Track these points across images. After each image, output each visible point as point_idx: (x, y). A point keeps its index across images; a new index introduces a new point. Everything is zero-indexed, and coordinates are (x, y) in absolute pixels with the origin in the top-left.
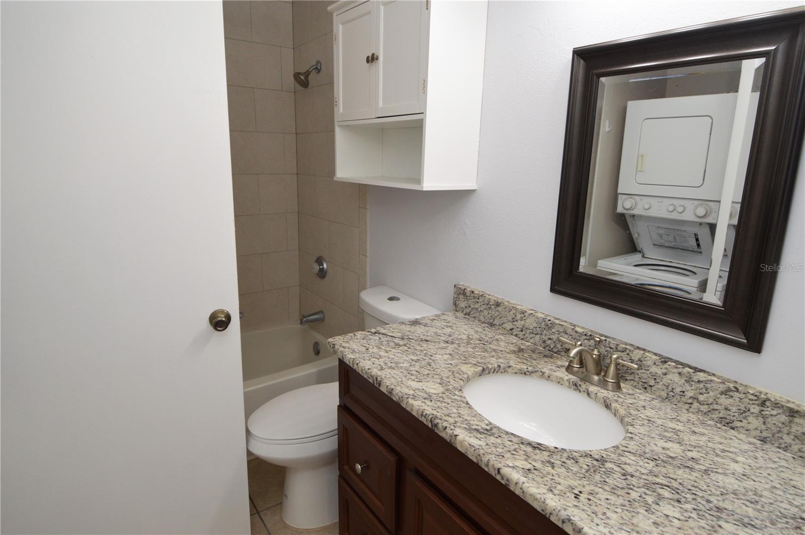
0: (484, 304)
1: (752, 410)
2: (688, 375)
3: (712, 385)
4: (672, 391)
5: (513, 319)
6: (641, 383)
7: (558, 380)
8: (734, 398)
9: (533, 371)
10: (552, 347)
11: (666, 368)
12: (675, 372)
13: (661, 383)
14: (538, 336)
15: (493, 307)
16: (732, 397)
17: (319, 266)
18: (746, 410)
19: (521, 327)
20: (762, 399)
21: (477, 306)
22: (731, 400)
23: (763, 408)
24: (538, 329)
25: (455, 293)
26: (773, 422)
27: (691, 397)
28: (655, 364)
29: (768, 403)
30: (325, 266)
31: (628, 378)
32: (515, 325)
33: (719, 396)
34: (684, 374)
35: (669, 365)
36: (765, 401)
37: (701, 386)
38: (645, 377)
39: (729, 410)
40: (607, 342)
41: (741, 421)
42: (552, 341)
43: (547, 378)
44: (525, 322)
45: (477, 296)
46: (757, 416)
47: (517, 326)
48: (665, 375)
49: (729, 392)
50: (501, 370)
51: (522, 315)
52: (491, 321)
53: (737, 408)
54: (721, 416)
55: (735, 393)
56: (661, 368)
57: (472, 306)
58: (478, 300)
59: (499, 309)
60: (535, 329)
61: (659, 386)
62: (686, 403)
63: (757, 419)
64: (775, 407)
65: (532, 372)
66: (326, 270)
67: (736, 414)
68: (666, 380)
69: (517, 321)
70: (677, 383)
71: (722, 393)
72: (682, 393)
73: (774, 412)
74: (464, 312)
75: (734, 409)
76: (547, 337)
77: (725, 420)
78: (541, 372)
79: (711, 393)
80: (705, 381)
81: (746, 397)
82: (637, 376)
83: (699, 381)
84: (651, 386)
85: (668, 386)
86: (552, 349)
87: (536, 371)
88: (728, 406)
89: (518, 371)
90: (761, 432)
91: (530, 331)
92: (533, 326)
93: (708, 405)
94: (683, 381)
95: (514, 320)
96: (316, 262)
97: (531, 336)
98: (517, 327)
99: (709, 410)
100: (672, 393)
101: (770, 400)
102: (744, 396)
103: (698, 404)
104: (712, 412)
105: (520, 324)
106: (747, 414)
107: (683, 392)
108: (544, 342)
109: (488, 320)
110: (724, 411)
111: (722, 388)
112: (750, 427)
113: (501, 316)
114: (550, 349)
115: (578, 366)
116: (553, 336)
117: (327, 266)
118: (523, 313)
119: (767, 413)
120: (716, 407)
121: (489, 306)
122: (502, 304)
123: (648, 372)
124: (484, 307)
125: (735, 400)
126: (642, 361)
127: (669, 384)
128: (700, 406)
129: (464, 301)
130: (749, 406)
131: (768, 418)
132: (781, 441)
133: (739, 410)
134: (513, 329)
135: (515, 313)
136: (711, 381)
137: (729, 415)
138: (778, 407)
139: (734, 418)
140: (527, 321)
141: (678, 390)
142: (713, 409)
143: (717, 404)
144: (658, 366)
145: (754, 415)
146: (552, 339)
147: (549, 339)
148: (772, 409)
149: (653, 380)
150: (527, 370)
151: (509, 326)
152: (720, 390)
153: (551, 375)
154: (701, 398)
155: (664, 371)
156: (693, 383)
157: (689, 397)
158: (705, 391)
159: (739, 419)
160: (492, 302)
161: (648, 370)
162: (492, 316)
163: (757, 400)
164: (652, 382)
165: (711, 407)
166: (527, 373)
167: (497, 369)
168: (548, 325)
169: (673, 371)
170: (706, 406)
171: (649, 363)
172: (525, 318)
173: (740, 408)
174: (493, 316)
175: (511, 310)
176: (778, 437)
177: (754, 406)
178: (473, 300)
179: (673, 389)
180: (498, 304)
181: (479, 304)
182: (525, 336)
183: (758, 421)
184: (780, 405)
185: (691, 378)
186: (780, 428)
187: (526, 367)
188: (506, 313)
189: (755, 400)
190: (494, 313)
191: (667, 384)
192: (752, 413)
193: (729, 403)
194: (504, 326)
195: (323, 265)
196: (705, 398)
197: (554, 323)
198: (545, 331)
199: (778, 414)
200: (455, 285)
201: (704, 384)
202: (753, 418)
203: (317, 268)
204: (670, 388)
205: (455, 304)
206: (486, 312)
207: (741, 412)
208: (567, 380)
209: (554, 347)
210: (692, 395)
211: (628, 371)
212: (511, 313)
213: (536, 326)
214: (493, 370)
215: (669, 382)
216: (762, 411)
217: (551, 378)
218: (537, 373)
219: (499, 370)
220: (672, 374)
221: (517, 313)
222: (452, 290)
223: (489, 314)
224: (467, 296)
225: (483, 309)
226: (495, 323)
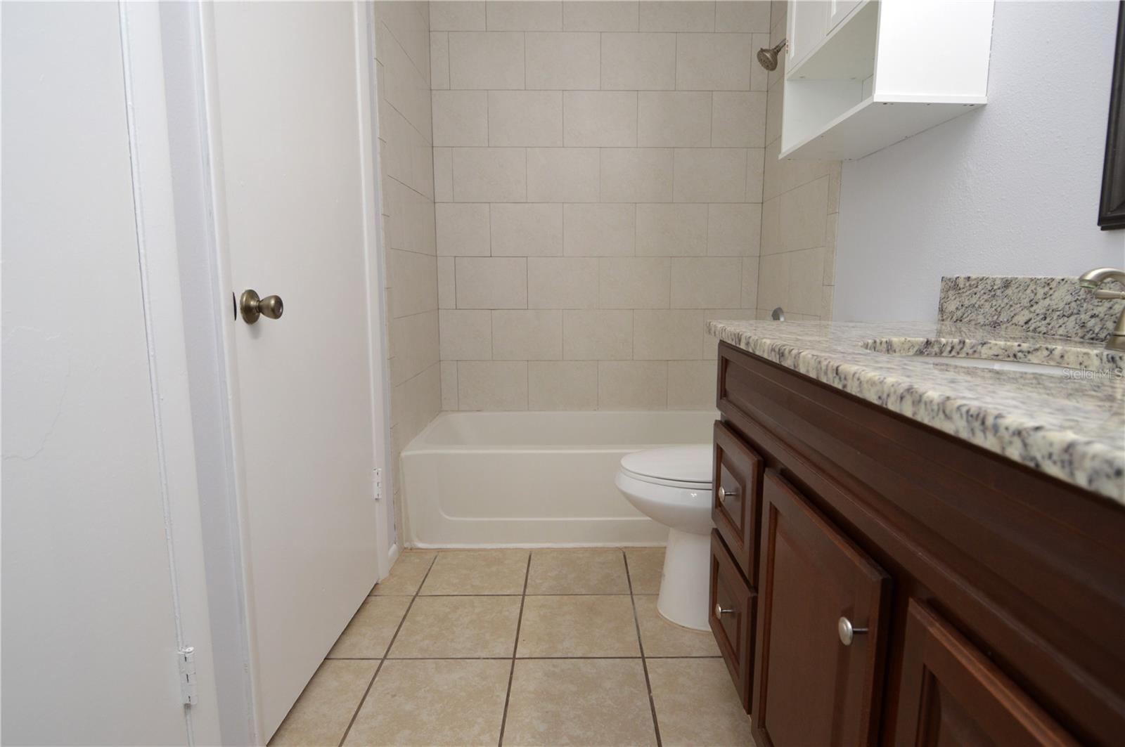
0: (985, 293)
5: (1031, 301)
7: (1081, 359)
9: (1031, 350)
10: (1096, 331)
14: (1072, 318)
15: (998, 293)
19: (1043, 311)
21: (974, 300)
24: (1073, 304)
25: (942, 291)
32: (1035, 312)
42: (1097, 319)
43: (1060, 360)
44: (1051, 300)
45: (975, 282)
47: (1038, 311)
50: (965, 349)
51: (1047, 289)
52: (996, 317)
57: (967, 303)
58: (975, 290)
59: (1009, 292)
60: (1067, 306)
65: (1029, 352)
69: (1037, 303)
74: (955, 318)
76: (1090, 313)
78: (1047, 349)
86: (1097, 334)
87: (1037, 350)
89: (1000, 352)
91: (1058, 313)
92: (1065, 302)
95: (1033, 303)
96: (772, 317)
97: (1061, 321)
98: (1038, 314)
105: (1039, 308)
108: (1083, 326)
109: (990, 319)
113: (1011, 303)
114: (1094, 335)
116: (1100, 309)
118: (1048, 284)
121: (993, 293)
122: (1014, 282)
124: (986, 297)
129: (955, 299)
134: (1030, 320)
135: (1035, 289)
140: (1053, 297)
146: (1098, 316)
147: (1092, 317)
150: (1018, 349)
151: (1023, 317)
153: (1067, 352)
160: (998, 285)
162: (996, 310)
166: (1020, 355)
167: (958, 348)
172: (1051, 292)
174: (999, 309)
175: (1028, 286)
178: (969, 292)
180: (1007, 284)
181: (978, 296)
182: (1050, 327)
187: (1016, 344)
188: (1020, 294)
190: (1000, 302)
194: (1015, 320)
195: (780, 319)
198: (1085, 305)
200: (943, 278)
205: (942, 310)
206: (987, 305)
208: (1097, 356)
209: (1102, 329)
212: (1029, 291)
213: (1069, 301)
214: (949, 349)
217: (1066, 358)
218: (1039, 353)
219: (962, 349)
221: (1038, 288)
222: (938, 286)
223: (991, 307)
224: (960, 289)
225: (982, 302)
226: (1001, 319)
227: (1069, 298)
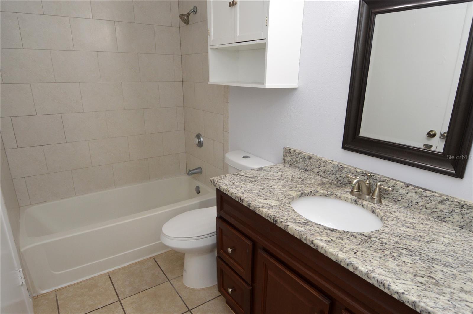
0: (301, 158)
1: (456, 211)
2: (421, 193)
3: (434, 198)
4: (411, 203)
6: (394, 199)
7: (346, 199)
8: (446, 205)
10: (342, 181)
11: (408, 190)
12: (413, 192)
13: (405, 199)
14: (334, 175)
15: (307, 159)
16: (445, 204)
17: (198, 139)
18: (453, 211)
19: (324, 170)
20: (462, 204)
21: (297, 159)
22: (444, 206)
23: (462, 209)
24: (334, 171)
25: (284, 152)
26: (467, 217)
27: (421, 206)
28: (402, 188)
29: (465, 207)
30: (202, 139)
31: (386, 197)
32: (320, 170)
33: (437, 204)
34: (419, 193)
35: (410, 188)
36: (463, 205)
37: (428, 199)
38: (396, 196)
39: (443, 212)
40: (375, 177)
41: (449, 217)
42: (342, 178)
43: (339, 198)
44: (326, 167)
45: (297, 153)
46: (459, 214)
47: (322, 170)
48: (408, 194)
49: (444, 201)
50: (312, 194)
51: (325, 164)
52: (306, 168)
53: (447, 210)
54: (438, 215)
55: (447, 202)
56: (405, 190)
57: (294, 159)
58: (298, 156)
59: (311, 160)
60: (332, 171)
61: (404, 200)
62: (418, 209)
63: (458, 216)
64: (469, 208)
65: (330, 195)
66: (203, 142)
67: (447, 214)
68: (408, 197)
69: (321, 167)
70: (414, 198)
71: (439, 202)
72: (416, 204)
73: (468, 212)
74: (290, 163)
75: (446, 211)
76: (340, 175)
77: (441, 217)
78: (336, 194)
79: (433, 203)
80: (430, 196)
81: (453, 204)
82: (391, 195)
83: (427, 196)
84: (399, 201)
85: (409, 200)
86: (342, 182)
87: (332, 194)
88: (443, 209)
89: (322, 194)
90: (460, 223)
91: (329, 172)
92: (331, 170)
93: (431, 209)
94: (418, 197)
95: (319, 167)
96: (196, 137)
97: (330, 175)
98: (322, 171)
99: (432, 212)
100: (411, 204)
101: (466, 205)
102: (452, 203)
103: (426, 209)
104: (433, 213)
105: (323, 169)
106: (453, 213)
107: (418, 203)
108: (337, 179)
109: (304, 168)
110: (440, 212)
111: (440, 199)
112: (454, 220)
113: (312, 164)
114: (341, 182)
115: (357, 191)
116: (343, 175)
117: (203, 139)
118: (325, 162)
119: (465, 212)
120: (435, 210)
121: (304, 159)
122: (312, 158)
123: (398, 193)
124: (302, 159)
125: (447, 206)
126: (394, 187)
127: (410, 199)
128: (427, 210)
129: (289, 157)
130: (454, 208)
131: (465, 215)
132: (471, 227)
133: (448, 211)
134: (319, 172)
135: (321, 162)
136: (434, 196)
137: (443, 214)
138: (471, 208)
139: (446, 216)
140: (327, 167)
141: (414, 202)
142: (434, 212)
143: (436, 208)
144: (403, 189)
145: (457, 213)
146: (342, 177)
147: (340, 177)
148: (467, 210)
149: (400, 197)
151: (316, 170)
152: (439, 200)
153: (341, 196)
154: (428, 206)
155: (407, 191)
156: (423, 197)
157: (420, 206)
158: (430, 202)
159: (448, 216)
160: (307, 157)
161: (398, 191)
162: (306, 165)
163: (459, 205)
164: (400, 198)
165: (433, 210)
166: (327, 195)
167: (310, 194)
168: (340, 169)
169: (412, 191)
170: (430, 210)
171: (398, 187)
172: (326, 165)
173: (449, 210)
174: (307, 165)
175: (318, 161)
176: (470, 225)
177: (457, 209)
178: (295, 156)
179: (412, 201)
180: (310, 158)
181: (299, 158)
182: (326, 176)
183: (459, 217)
184: (472, 207)
185: (422, 194)
186: (471, 220)
187: (326, 192)
188: (315, 162)
189: (458, 205)
190: (308, 163)
191: (408, 199)
192: (456, 213)
193: (443, 207)
194: (313, 170)
195: (200, 139)
196: (430, 206)
197: (344, 167)
198: (338, 172)
199: (470, 212)
200: (284, 148)
201: (430, 198)
202: (456, 215)
203: (197, 140)
204: (410, 201)
205: (284, 159)
206: (303, 163)
207: (450, 212)
208: (351, 199)
209: (343, 181)
210: (422, 204)
211: (386, 193)
212: (318, 162)
213: (333, 170)
214: (307, 194)
215: (410, 197)
216: (462, 211)
218: (333, 195)
220: (411, 193)
221: (322, 163)
222: (282, 150)
223: (304, 164)
224: (291, 154)
225: (300, 161)
226: (308, 169)
227: (332, 169)
